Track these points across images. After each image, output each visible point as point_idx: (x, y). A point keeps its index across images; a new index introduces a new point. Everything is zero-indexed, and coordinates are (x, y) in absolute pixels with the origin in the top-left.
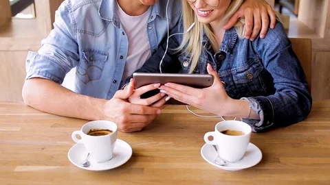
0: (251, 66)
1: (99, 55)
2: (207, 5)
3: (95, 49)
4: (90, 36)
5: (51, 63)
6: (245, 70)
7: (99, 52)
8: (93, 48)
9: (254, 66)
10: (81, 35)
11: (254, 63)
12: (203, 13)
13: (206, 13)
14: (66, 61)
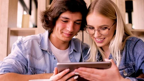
0: (127, 68)
1: (40, 71)
2: (101, 34)
3: (38, 68)
4: (34, 59)
5: (13, 67)
6: (123, 69)
7: (40, 70)
8: (36, 67)
9: (129, 68)
10: (29, 56)
11: (129, 67)
12: (99, 40)
13: (101, 40)
14: (21, 69)
